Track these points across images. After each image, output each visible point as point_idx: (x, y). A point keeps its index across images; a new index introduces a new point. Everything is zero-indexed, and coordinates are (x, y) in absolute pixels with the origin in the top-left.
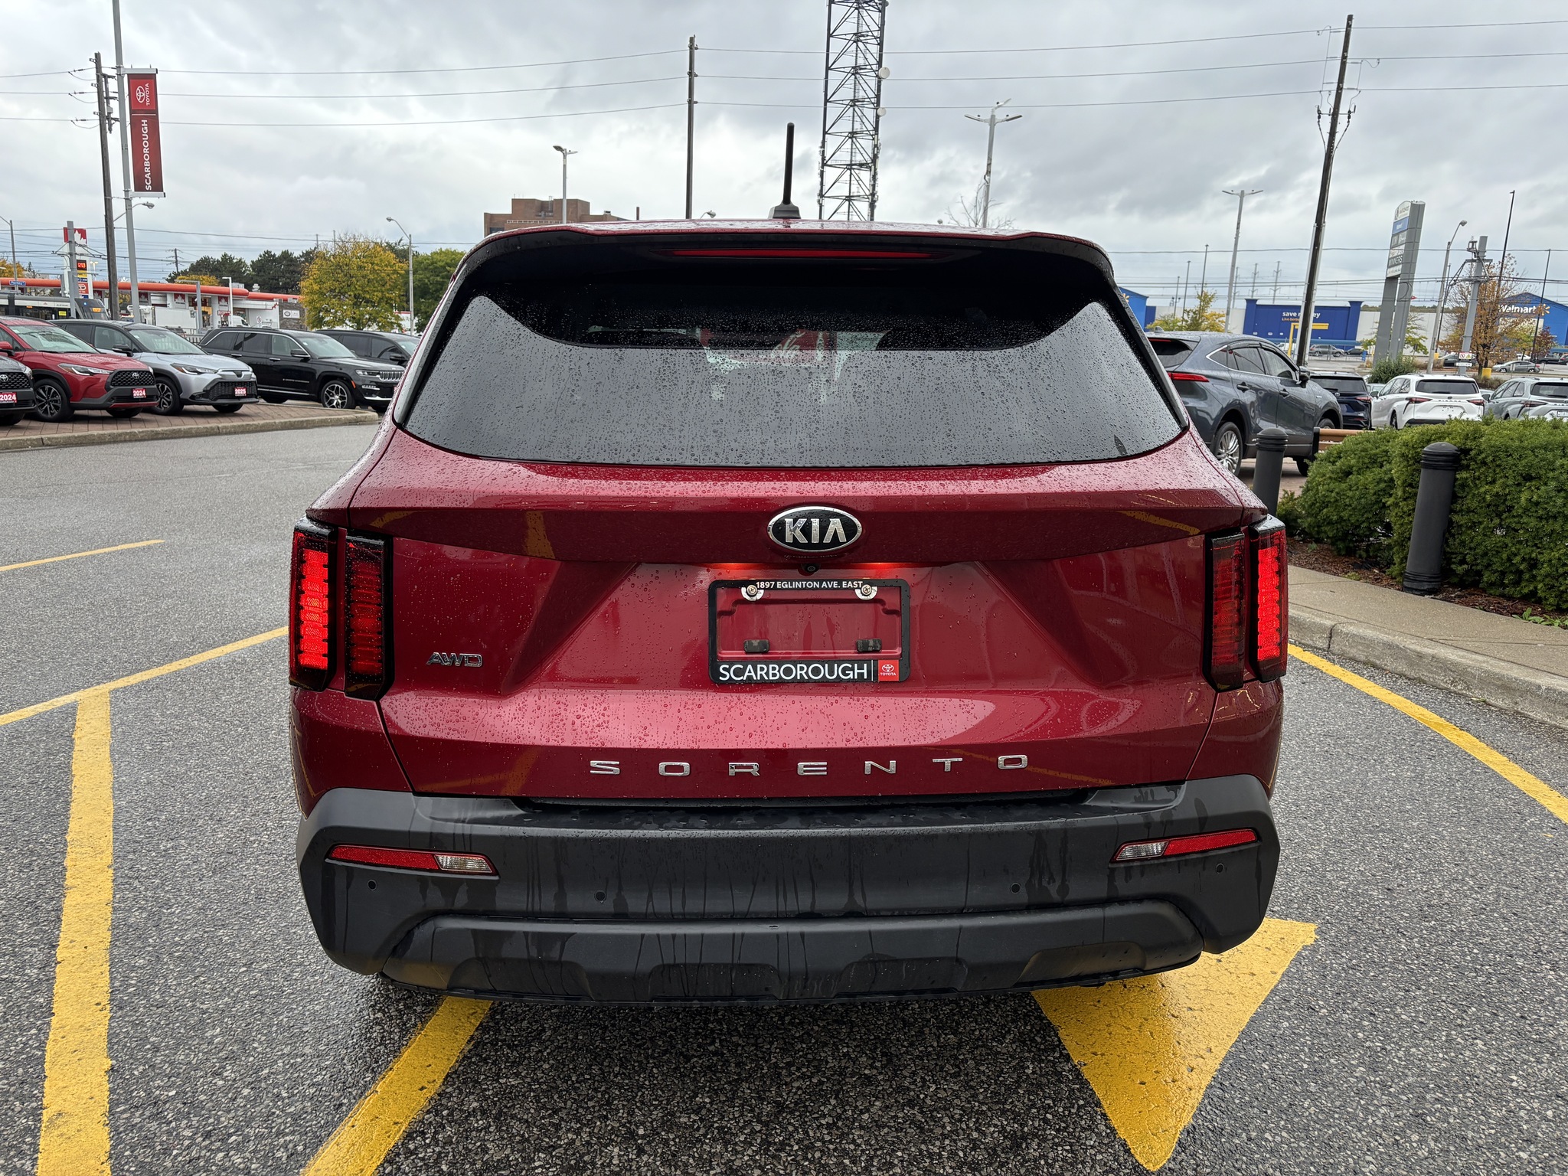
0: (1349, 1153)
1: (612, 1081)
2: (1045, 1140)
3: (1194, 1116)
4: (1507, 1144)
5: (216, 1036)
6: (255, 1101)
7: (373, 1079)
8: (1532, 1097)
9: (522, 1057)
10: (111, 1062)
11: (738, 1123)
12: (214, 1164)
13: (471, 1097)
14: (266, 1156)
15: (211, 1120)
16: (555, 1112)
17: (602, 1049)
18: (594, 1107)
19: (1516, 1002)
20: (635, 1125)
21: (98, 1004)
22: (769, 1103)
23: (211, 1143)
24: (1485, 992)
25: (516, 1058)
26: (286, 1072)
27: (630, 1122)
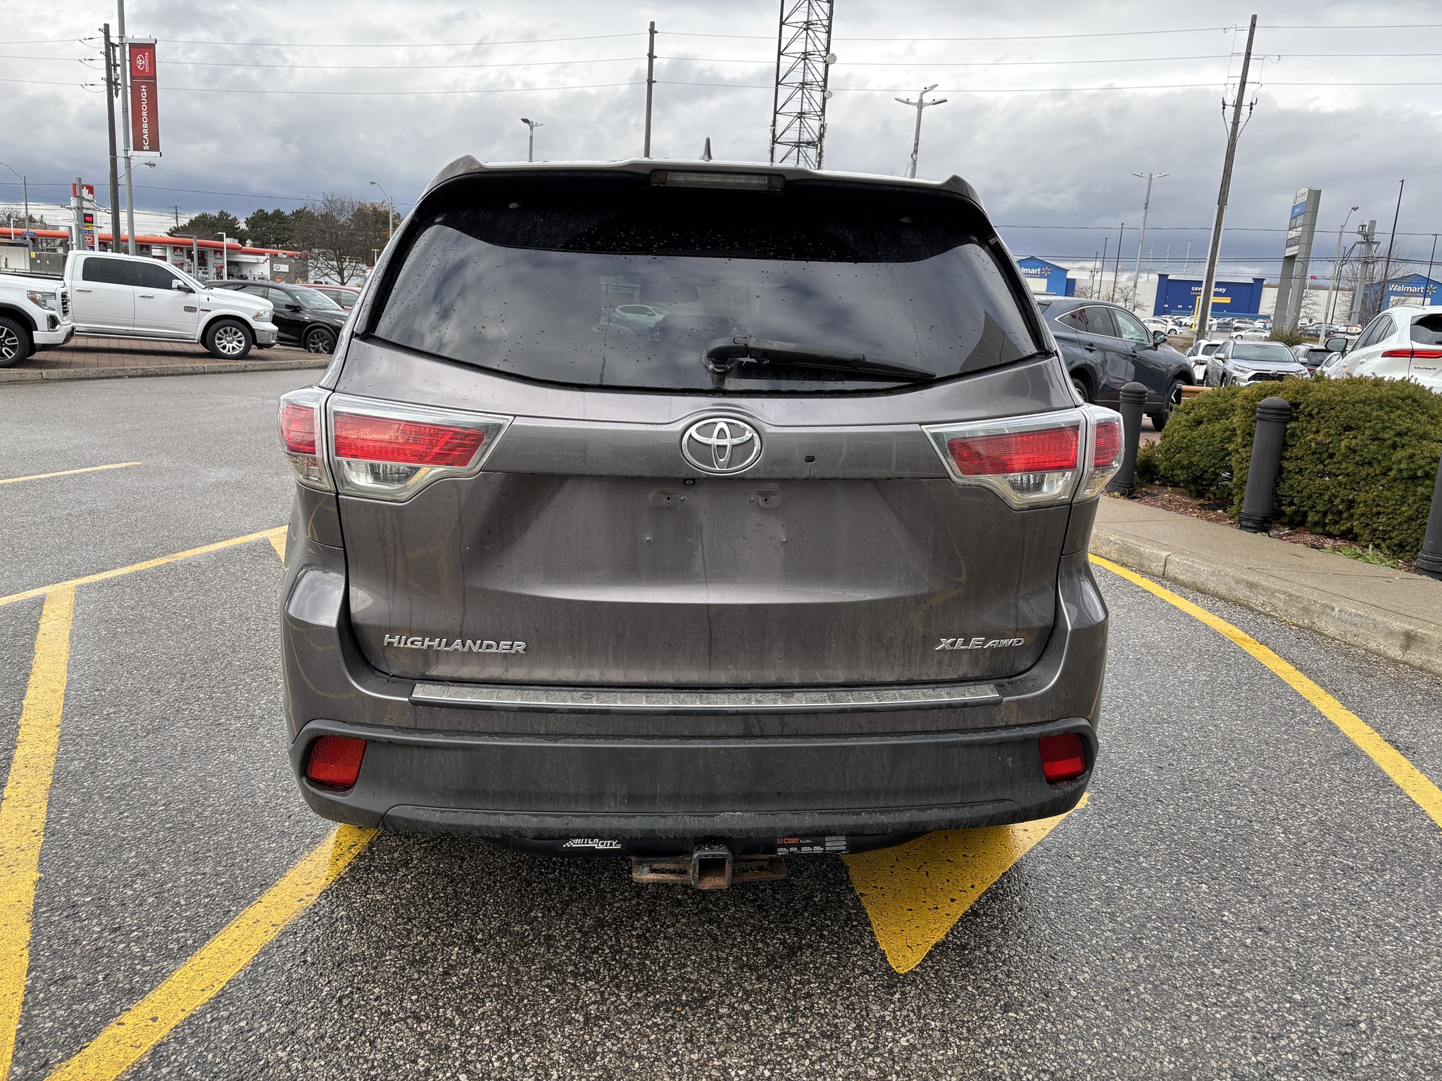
0: (1070, 964)
1: (463, 899)
2: (818, 949)
3: (947, 936)
4: (1206, 962)
5: (131, 858)
6: (156, 907)
7: (260, 893)
8: (1238, 929)
9: (390, 879)
10: (39, 875)
11: (562, 932)
12: (116, 952)
13: (341, 908)
14: (160, 947)
15: (118, 920)
16: (409, 920)
17: (457, 875)
18: (443, 918)
19: (1245, 857)
20: (476, 932)
21: (35, 831)
22: (591, 918)
23: (116, 937)
24: (1219, 848)
25: (384, 879)
26: (186, 886)
27: (472, 930)
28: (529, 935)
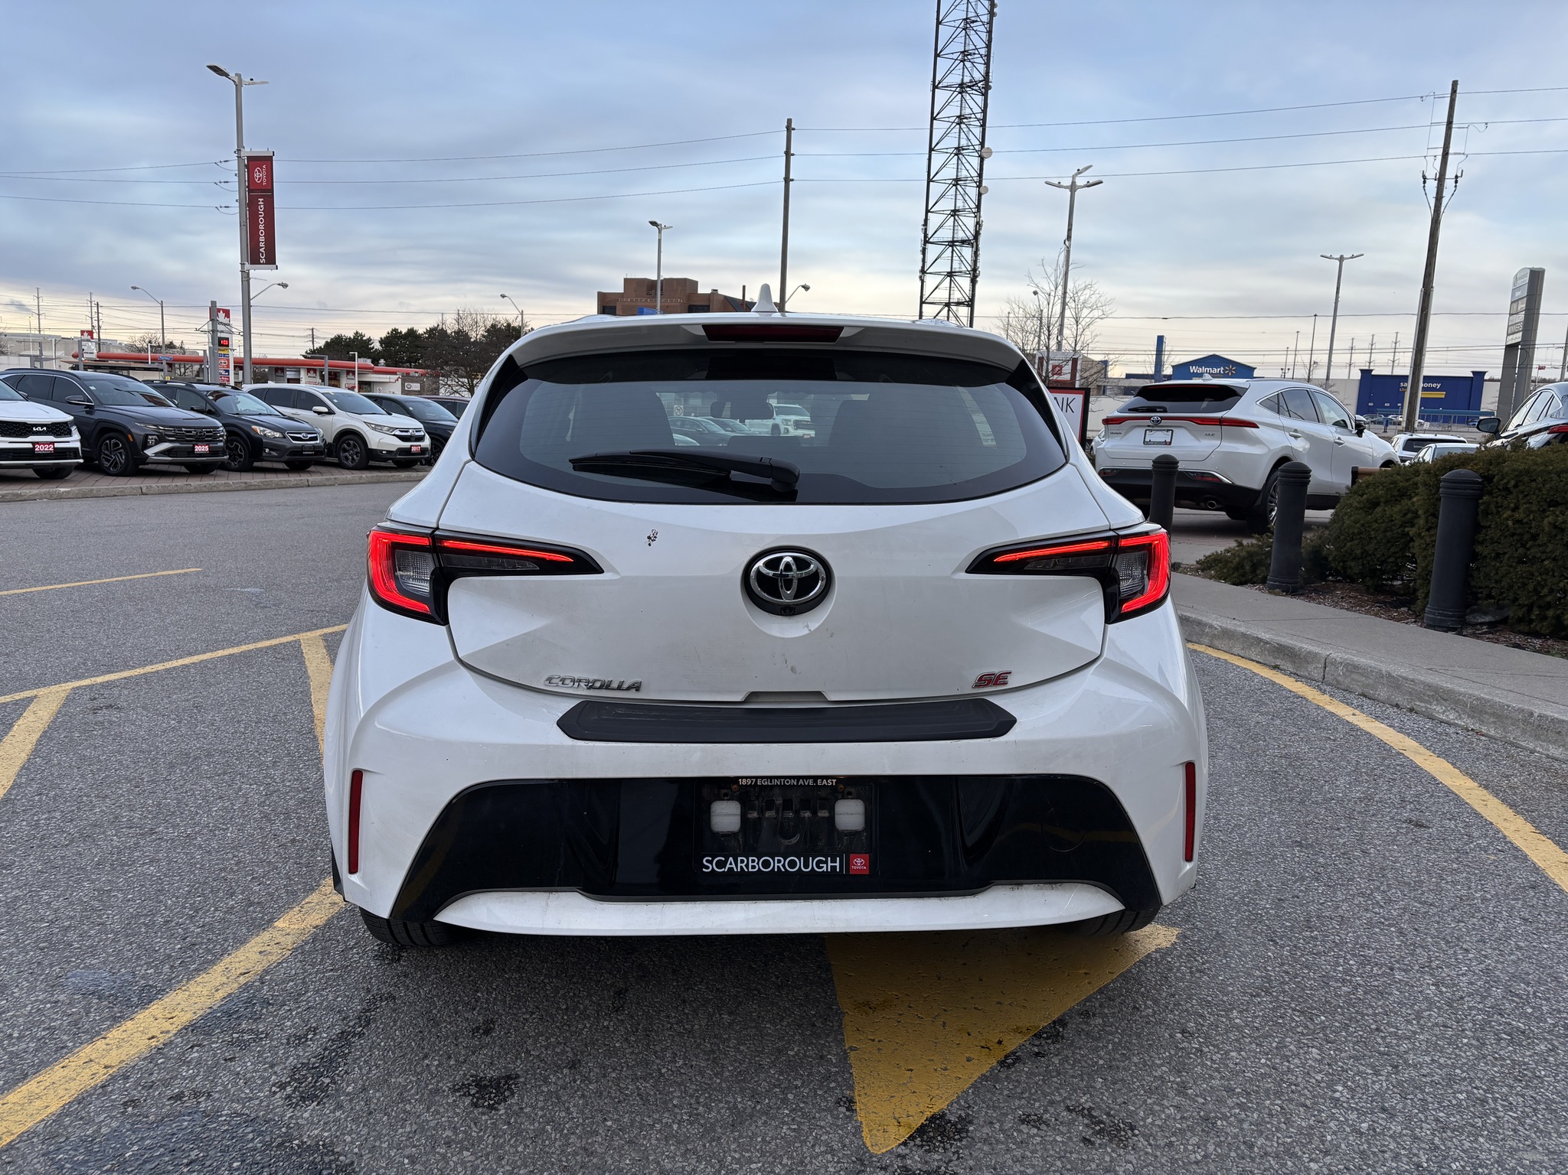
3: (950, 1106)
8: (1352, 1109)
24: (1344, 1002)
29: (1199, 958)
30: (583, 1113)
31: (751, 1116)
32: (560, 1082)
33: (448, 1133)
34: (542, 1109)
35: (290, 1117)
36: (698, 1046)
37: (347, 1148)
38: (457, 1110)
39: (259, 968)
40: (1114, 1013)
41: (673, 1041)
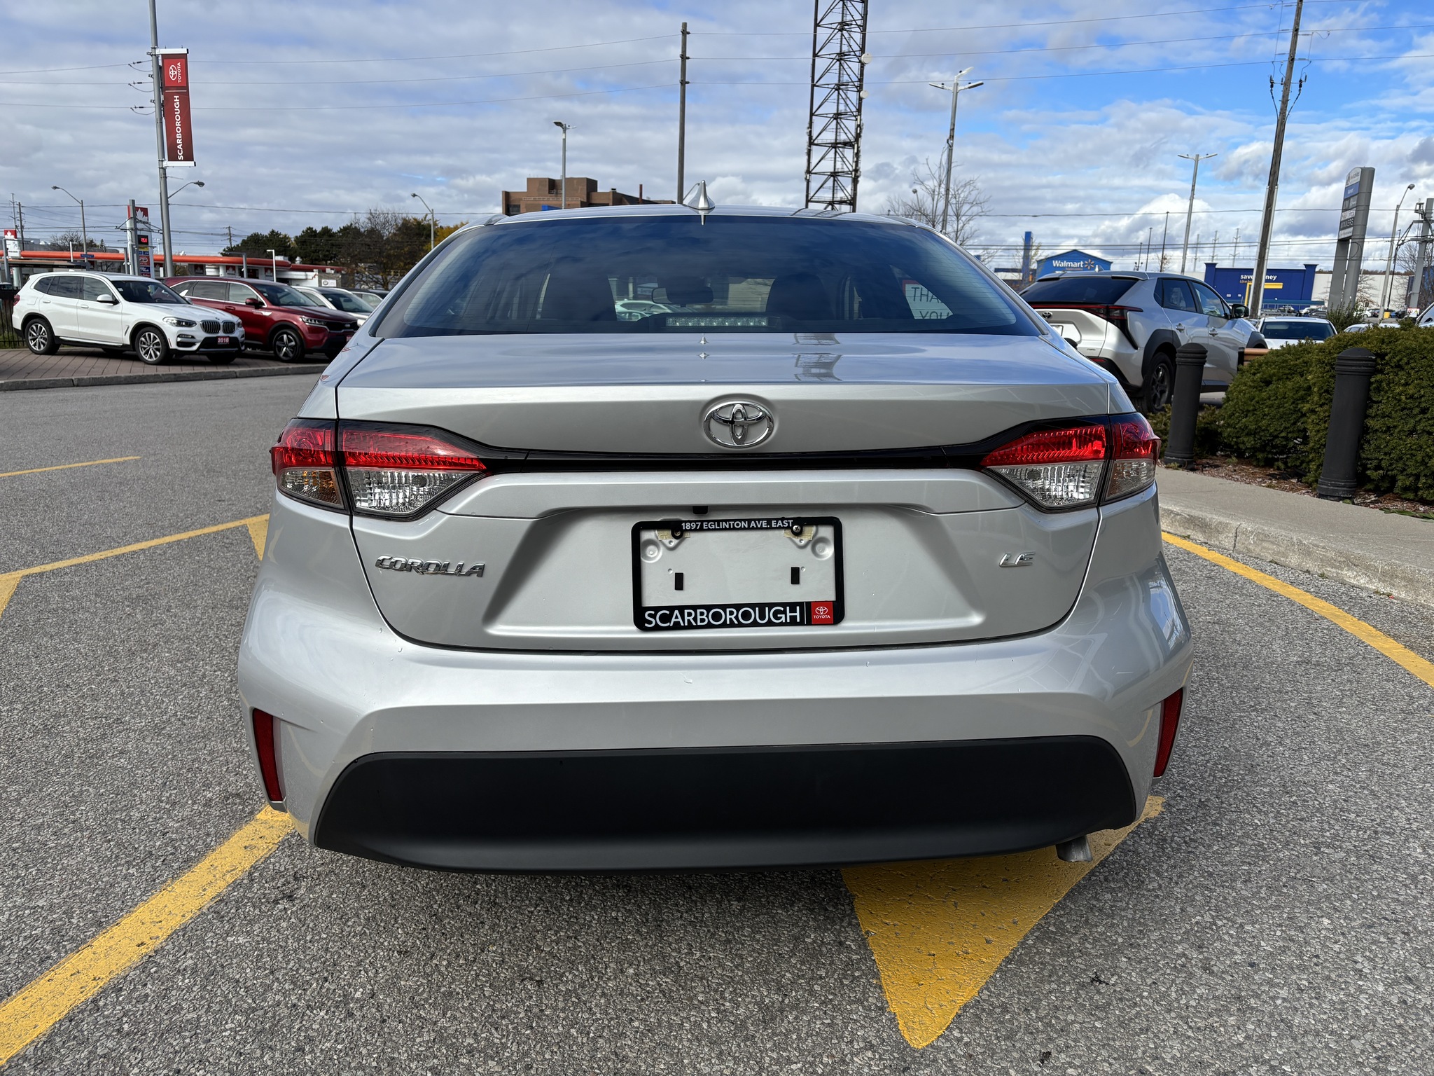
9: (263, 916)
13: (189, 955)
16: (272, 972)
28: (423, 990)
29: (1189, 828)
30: (607, 1014)
31: (781, 1011)
32: (577, 981)
33: (470, 1041)
34: (563, 1010)
35: (299, 1029)
36: (713, 935)
37: (364, 1062)
38: (475, 1015)
39: (247, 866)
40: (1120, 887)
41: (686, 931)
